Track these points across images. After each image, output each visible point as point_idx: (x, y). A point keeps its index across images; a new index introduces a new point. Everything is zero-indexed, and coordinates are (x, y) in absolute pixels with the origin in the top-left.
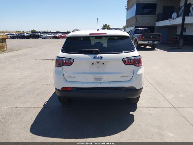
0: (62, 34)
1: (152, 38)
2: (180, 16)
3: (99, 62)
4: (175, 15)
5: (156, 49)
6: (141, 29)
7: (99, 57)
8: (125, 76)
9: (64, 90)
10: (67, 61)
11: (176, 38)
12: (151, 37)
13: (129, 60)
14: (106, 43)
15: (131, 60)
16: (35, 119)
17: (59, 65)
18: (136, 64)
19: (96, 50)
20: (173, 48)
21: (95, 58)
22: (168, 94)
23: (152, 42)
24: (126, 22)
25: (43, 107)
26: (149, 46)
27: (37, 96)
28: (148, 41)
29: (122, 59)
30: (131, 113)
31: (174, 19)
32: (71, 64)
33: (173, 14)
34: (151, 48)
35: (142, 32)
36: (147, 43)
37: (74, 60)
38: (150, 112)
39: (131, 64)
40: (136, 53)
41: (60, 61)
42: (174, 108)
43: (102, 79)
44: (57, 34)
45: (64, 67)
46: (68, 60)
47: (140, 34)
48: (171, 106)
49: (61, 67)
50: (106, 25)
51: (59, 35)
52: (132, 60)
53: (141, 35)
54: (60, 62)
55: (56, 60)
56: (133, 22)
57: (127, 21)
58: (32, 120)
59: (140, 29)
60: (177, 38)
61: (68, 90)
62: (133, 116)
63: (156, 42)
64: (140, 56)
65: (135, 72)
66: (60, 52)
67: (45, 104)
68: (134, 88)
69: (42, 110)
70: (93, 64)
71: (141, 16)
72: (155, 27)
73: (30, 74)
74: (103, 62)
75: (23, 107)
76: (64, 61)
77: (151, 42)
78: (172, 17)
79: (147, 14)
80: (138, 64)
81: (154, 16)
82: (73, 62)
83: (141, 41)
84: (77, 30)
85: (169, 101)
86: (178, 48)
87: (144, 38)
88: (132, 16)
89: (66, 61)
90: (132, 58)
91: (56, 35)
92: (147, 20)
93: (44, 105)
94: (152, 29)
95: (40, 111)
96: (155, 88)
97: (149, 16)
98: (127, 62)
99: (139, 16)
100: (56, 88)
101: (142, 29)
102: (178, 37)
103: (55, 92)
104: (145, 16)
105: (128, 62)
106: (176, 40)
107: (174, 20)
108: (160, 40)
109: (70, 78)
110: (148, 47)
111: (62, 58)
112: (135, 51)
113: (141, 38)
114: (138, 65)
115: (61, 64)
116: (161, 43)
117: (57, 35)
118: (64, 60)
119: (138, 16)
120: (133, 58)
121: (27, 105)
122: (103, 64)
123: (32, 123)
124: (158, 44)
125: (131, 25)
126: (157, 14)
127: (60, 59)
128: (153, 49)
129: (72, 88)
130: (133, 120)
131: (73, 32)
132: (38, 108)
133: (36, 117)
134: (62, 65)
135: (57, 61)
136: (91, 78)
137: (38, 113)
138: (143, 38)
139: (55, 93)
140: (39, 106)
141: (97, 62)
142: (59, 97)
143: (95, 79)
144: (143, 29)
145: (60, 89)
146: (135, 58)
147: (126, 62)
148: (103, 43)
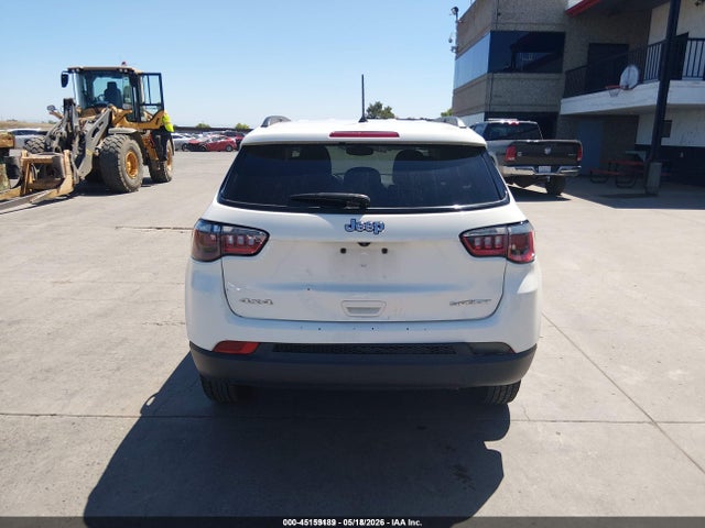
0: (217, 136)
1: (550, 154)
2: (651, 79)
3: (367, 244)
4: (630, 74)
5: (564, 195)
6: (510, 122)
7: (368, 223)
8: (471, 302)
9: (228, 351)
10: (241, 239)
11: (637, 155)
12: (547, 151)
13: (488, 239)
14: (391, 172)
15: (493, 237)
16: (109, 467)
17: (206, 251)
18: (513, 252)
19: (357, 195)
20: (627, 191)
21: (353, 227)
22: (624, 368)
23: (548, 168)
24: (454, 98)
25: (140, 415)
26: (538, 184)
27: (118, 369)
28: (536, 166)
29: (461, 236)
30: (490, 445)
31: (627, 88)
32: (256, 249)
33: (627, 69)
34: (543, 190)
35: (511, 132)
36: (530, 173)
37: (268, 235)
38: (561, 439)
39: (497, 252)
40: (511, 212)
41: (213, 237)
42: (653, 423)
43: (377, 310)
44: (200, 135)
45: (227, 260)
46: (244, 236)
47: (507, 142)
48: (643, 418)
49: (218, 262)
50: (379, 106)
51: (205, 139)
52: (498, 240)
53: (510, 146)
54: (213, 243)
55: (198, 232)
56: (481, 98)
57: (457, 92)
58: (96, 467)
59: (502, 121)
60: (636, 158)
61: (244, 351)
62: (497, 456)
63: (564, 171)
64: (527, 221)
65: (508, 287)
66: (215, 201)
67: (148, 404)
68: (505, 349)
69: (135, 426)
70: (343, 251)
71: (508, 75)
72: (559, 118)
73: (93, 282)
74: (384, 243)
75: (61, 416)
76: (231, 239)
77: (545, 170)
78: (623, 81)
79: (529, 68)
80: (522, 253)
81: (553, 76)
82: (266, 241)
83: (510, 164)
84: (281, 121)
85: (630, 394)
86: (644, 192)
87: (519, 154)
88: (476, 77)
89: (235, 239)
90: (498, 229)
91: (197, 137)
92: (530, 89)
93: (145, 409)
94: (547, 122)
95: (128, 431)
96: (573, 343)
97: (535, 75)
98: (477, 244)
99: (502, 75)
100: (191, 344)
101: (514, 124)
102: (643, 155)
103: (190, 353)
104: (522, 75)
105: (483, 246)
106: (634, 163)
107: (630, 92)
108: (578, 163)
109: (251, 305)
110: (533, 188)
111: (221, 224)
112: (507, 202)
113: (510, 155)
114: (518, 258)
115: (215, 250)
116: (580, 175)
117: (201, 138)
118: (229, 234)
119: (496, 75)
120: (501, 230)
121: (79, 406)
122: (385, 251)
123: (94, 481)
124: (569, 176)
125: (471, 109)
126: (565, 70)
127: (212, 229)
128: (553, 195)
129: (260, 343)
130: (500, 476)
131: (265, 125)
132: (119, 421)
133: (110, 457)
134: (218, 254)
135: (200, 237)
136: (333, 306)
137: (121, 441)
138: (516, 155)
139: (188, 360)
140: (123, 409)
141: (361, 244)
142: (203, 378)
143: (350, 309)
144: (517, 122)
145: (210, 347)
146: (510, 229)
147: (474, 247)
148: (381, 172)
